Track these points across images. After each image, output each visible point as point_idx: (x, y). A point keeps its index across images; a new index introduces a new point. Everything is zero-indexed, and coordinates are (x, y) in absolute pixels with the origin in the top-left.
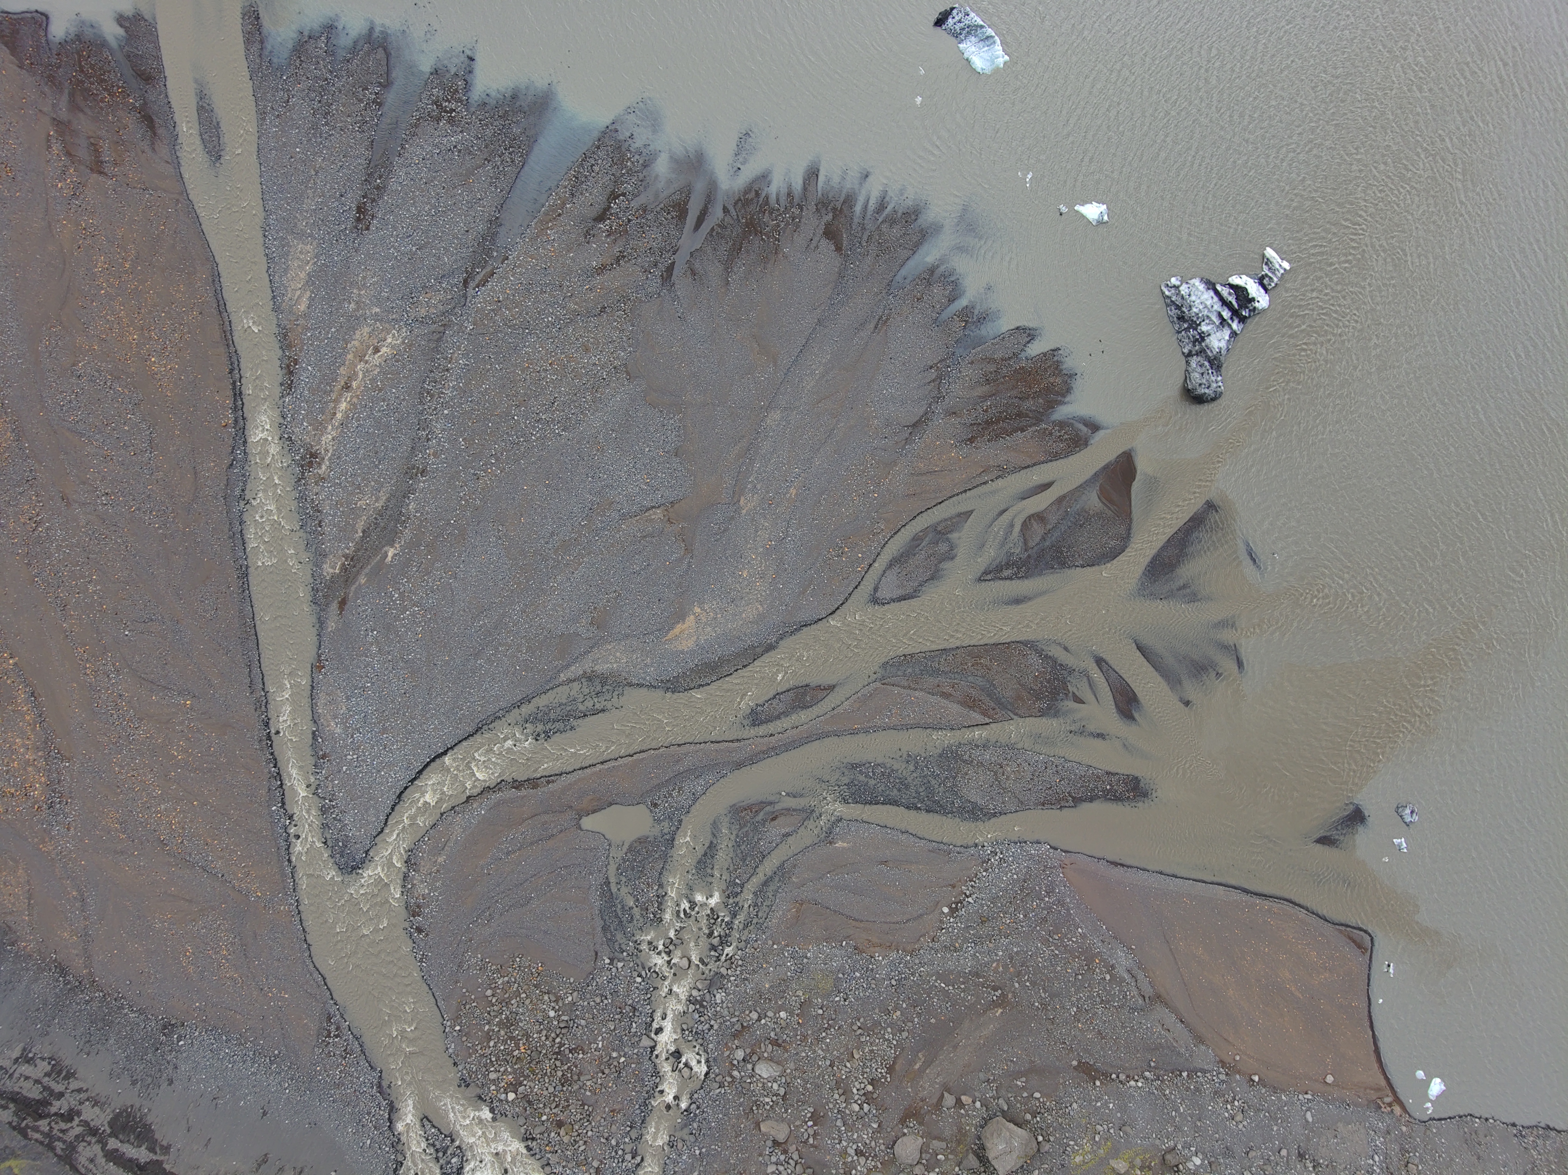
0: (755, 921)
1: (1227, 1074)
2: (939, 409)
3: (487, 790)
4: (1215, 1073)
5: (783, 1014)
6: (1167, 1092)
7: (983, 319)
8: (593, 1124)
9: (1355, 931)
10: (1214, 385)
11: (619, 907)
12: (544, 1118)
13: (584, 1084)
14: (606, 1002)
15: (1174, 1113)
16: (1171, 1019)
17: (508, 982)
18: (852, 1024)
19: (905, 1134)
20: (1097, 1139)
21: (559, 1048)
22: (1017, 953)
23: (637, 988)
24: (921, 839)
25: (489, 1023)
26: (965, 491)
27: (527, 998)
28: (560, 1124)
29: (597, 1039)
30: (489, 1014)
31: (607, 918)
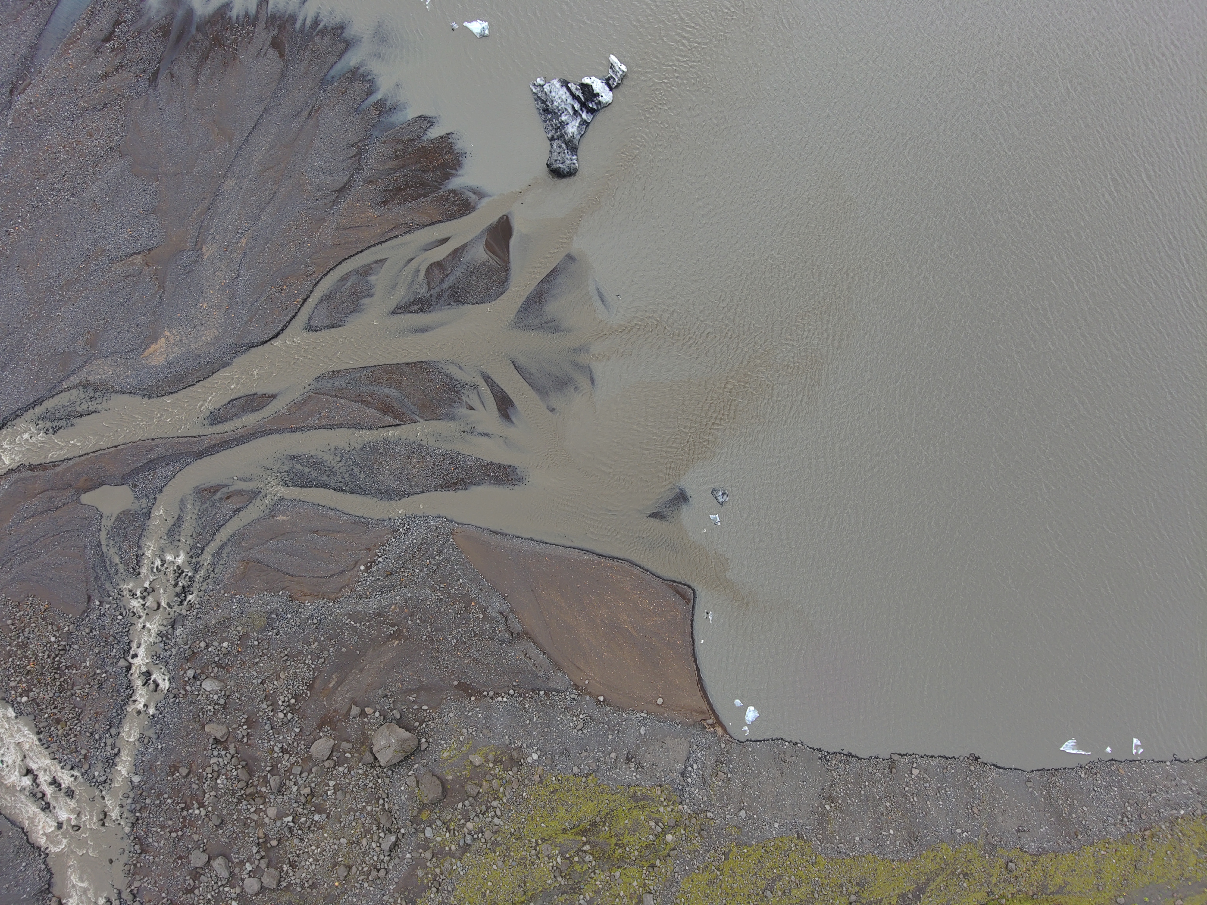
0: (212, 575)
1: (579, 695)
2: (359, 178)
3: (11, 471)
4: (568, 693)
5: (225, 644)
6: (527, 706)
7: (394, 109)
8: (82, 722)
9: (680, 585)
10: (569, 162)
11: (108, 563)
12: (46, 716)
13: (76, 693)
14: (95, 633)
15: (528, 722)
16: (533, 651)
17: (23, 615)
18: (281, 652)
19: (320, 738)
20: (461, 739)
21: (58, 665)
22: (411, 598)
23: (118, 623)
24: (346, 514)
25: (9, 645)
26: (380, 243)
27: (36, 626)
28: (58, 721)
29: (85, 660)
30: (10, 638)
31: (99, 571)
